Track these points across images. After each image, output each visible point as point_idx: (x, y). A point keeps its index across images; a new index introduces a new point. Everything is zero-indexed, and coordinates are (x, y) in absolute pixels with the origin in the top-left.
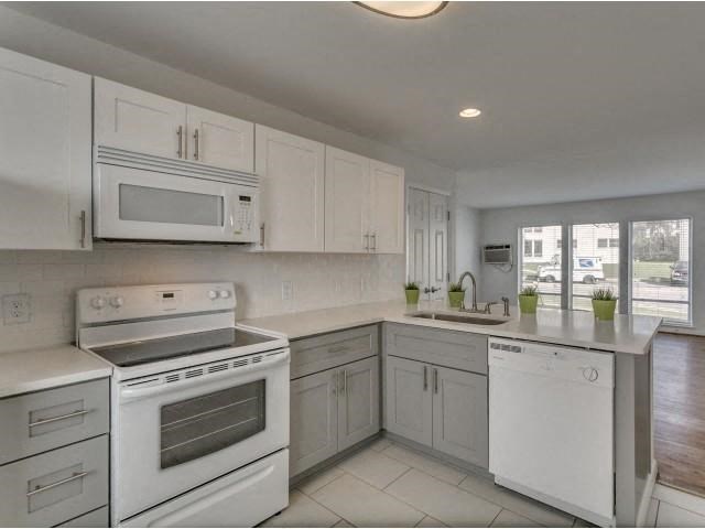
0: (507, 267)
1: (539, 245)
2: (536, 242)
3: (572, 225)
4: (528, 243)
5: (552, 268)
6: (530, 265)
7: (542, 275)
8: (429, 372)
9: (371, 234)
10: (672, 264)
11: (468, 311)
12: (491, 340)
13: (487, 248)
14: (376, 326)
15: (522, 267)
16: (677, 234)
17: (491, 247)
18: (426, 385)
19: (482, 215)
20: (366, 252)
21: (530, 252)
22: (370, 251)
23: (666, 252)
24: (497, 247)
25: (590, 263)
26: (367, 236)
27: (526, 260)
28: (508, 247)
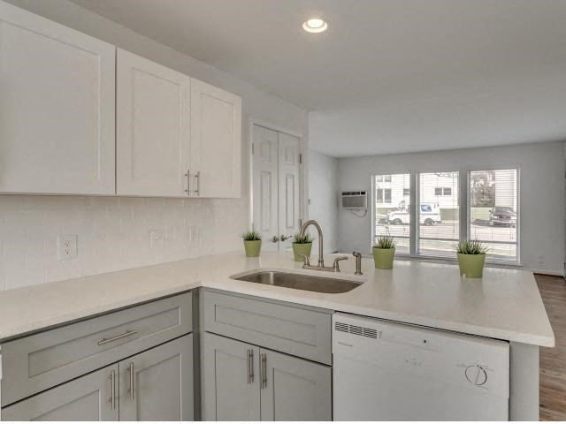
0: (361, 213)
1: (388, 192)
2: (386, 190)
3: (419, 173)
4: (380, 191)
5: (400, 212)
6: (382, 210)
7: (392, 219)
8: (256, 358)
9: (193, 173)
10: (490, 209)
11: (313, 268)
12: (337, 318)
13: (344, 194)
14: (190, 294)
15: (375, 211)
16: (494, 185)
17: (348, 194)
18: (252, 376)
19: (339, 164)
20: (186, 195)
21: (381, 198)
22: (192, 195)
23: (486, 199)
24: (353, 193)
25: (429, 208)
26: (188, 175)
27: (378, 205)
28: (363, 193)
